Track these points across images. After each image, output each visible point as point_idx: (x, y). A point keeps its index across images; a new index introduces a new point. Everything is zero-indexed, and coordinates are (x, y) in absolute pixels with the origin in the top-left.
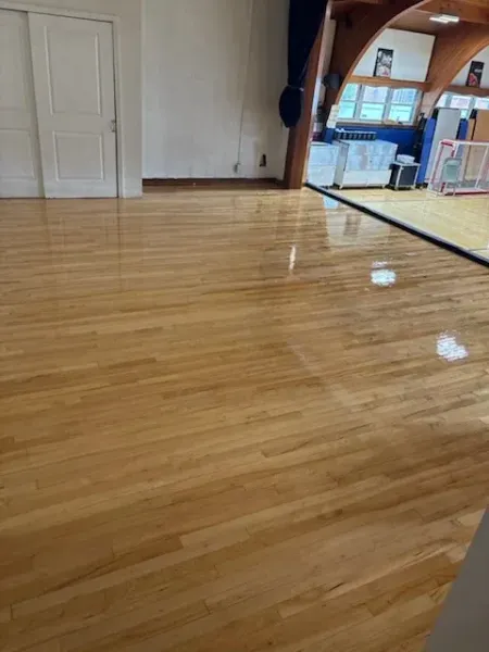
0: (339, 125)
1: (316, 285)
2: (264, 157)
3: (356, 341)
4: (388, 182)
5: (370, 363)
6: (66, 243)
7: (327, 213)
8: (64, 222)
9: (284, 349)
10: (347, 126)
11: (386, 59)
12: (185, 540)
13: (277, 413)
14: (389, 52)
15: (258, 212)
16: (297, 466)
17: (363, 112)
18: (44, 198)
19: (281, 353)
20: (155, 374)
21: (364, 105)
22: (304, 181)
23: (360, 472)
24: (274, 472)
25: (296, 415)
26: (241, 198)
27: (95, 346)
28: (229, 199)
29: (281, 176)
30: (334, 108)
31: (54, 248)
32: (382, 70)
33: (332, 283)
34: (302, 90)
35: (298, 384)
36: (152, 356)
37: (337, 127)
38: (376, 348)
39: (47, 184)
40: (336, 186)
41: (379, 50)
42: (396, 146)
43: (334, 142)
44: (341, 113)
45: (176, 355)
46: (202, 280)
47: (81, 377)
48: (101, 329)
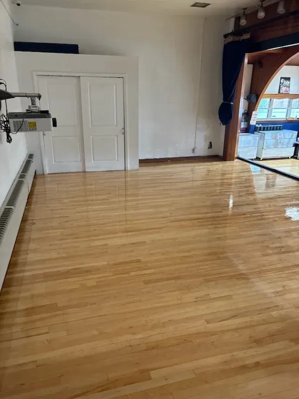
0: (258, 123)
1: (243, 216)
2: (211, 143)
3: (270, 251)
4: (292, 155)
5: (280, 266)
6: (96, 195)
7: (253, 174)
8: (95, 184)
9: (222, 256)
10: (263, 123)
11: (287, 83)
12: (153, 374)
13: (216, 296)
14: (288, 79)
15: (208, 175)
16: (228, 331)
17: (273, 114)
18: (85, 172)
19: (219, 258)
20: (140, 269)
21: (274, 110)
22: (236, 156)
23: (272, 337)
24: (213, 333)
25: (229, 297)
26: (196, 167)
27: (107, 252)
28: (190, 168)
29: (221, 154)
30: (254, 113)
31: (89, 198)
32: (283, 90)
33: (254, 215)
34: (232, 103)
35: (231, 278)
36: (139, 258)
37: (256, 124)
38: (284, 256)
39: (87, 164)
40: (258, 159)
41: (281, 78)
42: (297, 132)
43: (255, 132)
44: (258, 116)
45: (153, 258)
46: (170, 214)
47: (97, 270)
48: (110, 242)
